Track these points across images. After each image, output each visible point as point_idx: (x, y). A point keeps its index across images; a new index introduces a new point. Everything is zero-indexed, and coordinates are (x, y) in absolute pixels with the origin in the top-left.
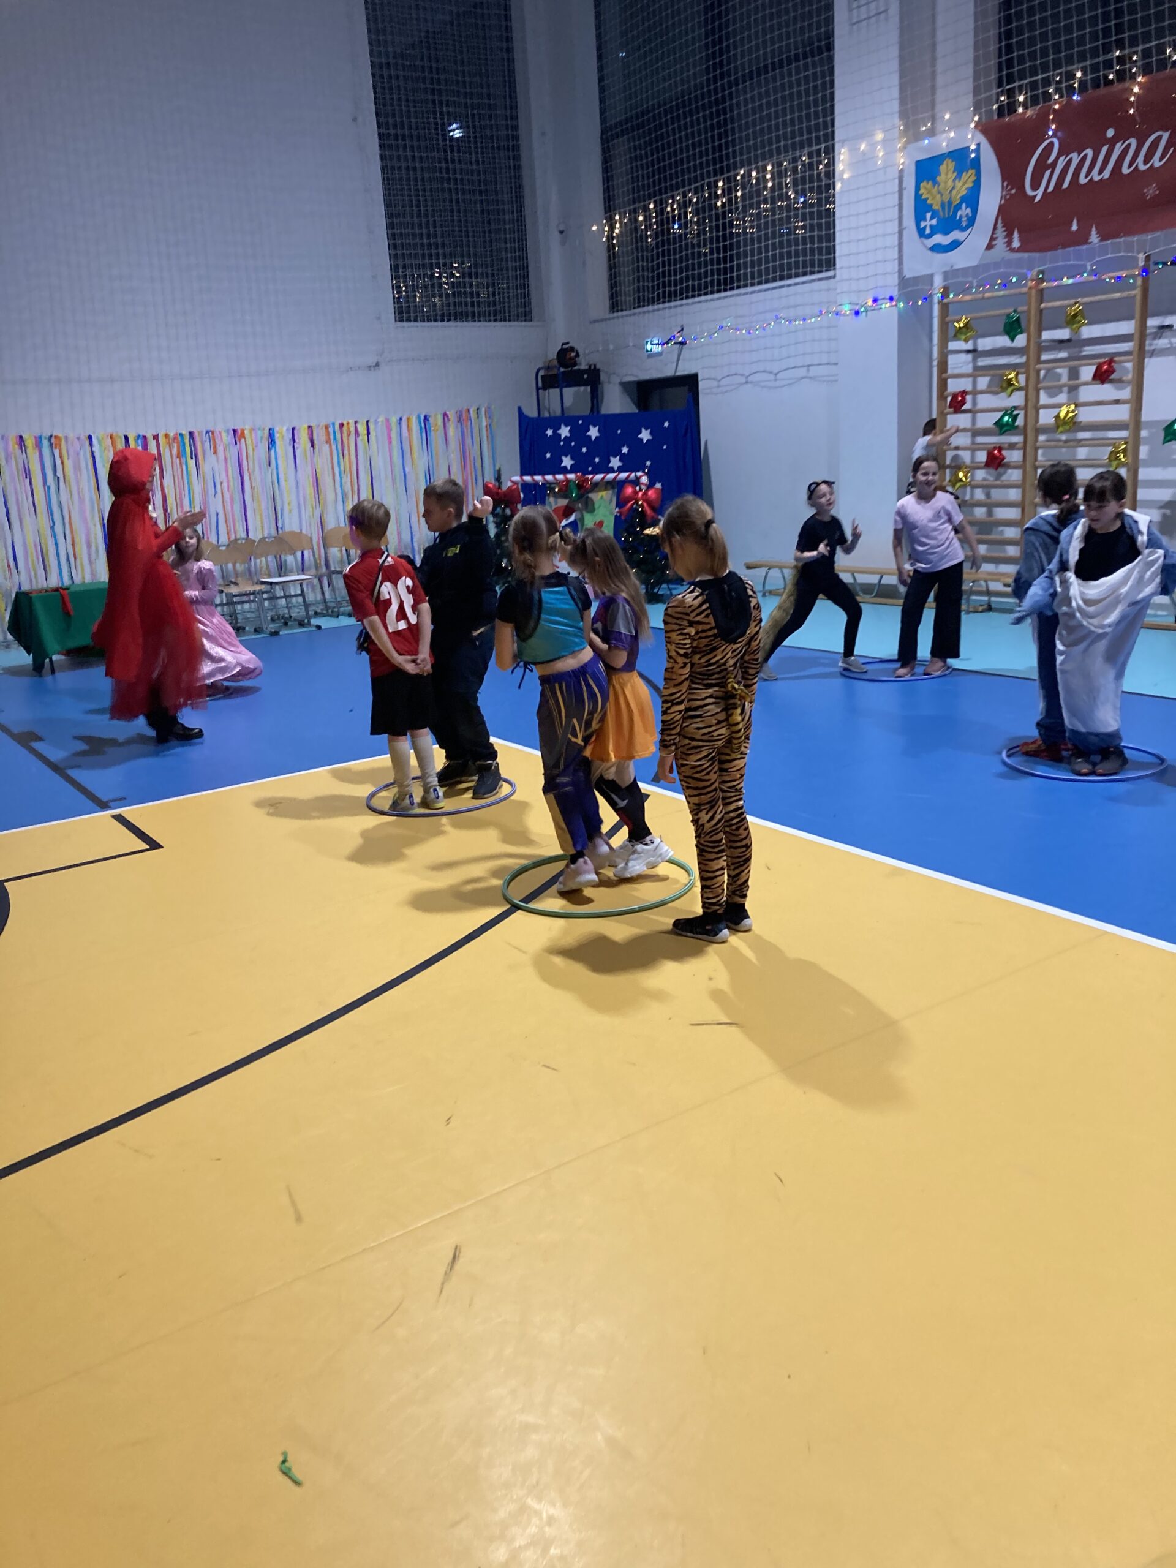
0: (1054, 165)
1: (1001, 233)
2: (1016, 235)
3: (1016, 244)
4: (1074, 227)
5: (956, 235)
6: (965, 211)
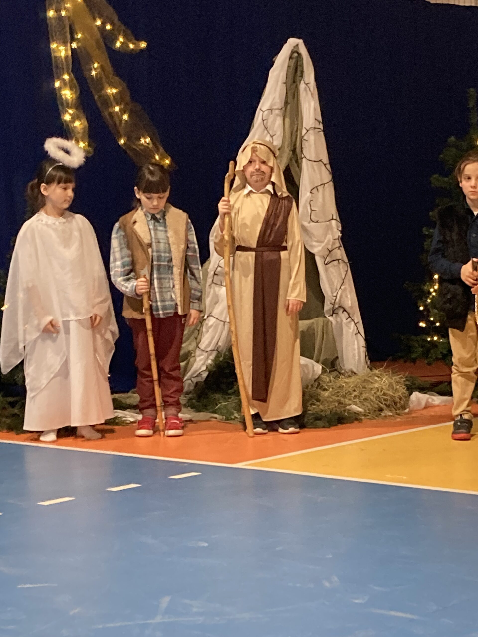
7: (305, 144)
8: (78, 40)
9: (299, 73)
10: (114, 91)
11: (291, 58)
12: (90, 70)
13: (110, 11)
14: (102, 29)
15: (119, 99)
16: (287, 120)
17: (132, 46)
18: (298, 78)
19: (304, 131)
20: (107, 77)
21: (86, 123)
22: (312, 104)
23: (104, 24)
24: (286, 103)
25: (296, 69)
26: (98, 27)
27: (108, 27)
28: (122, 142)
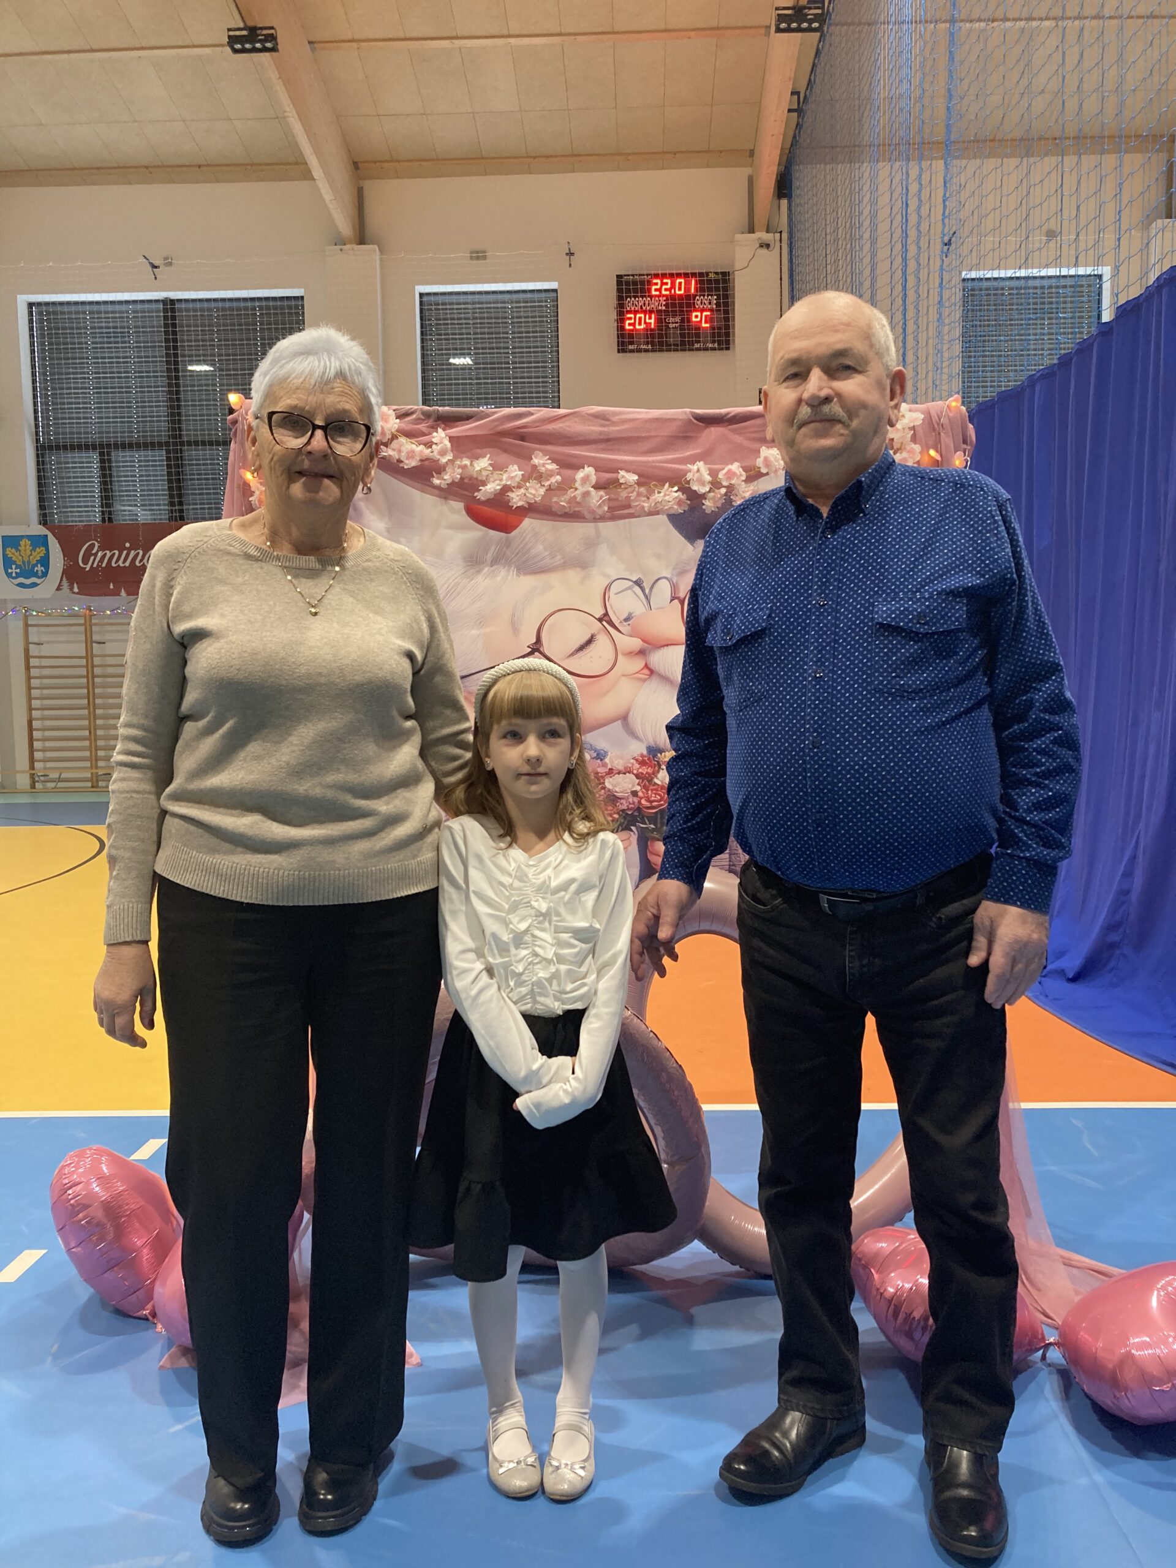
0: (96, 555)
1: (65, 583)
2: (75, 585)
3: (76, 590)
4: (112, 587)
5: (33, 580)
6: (39, 568)
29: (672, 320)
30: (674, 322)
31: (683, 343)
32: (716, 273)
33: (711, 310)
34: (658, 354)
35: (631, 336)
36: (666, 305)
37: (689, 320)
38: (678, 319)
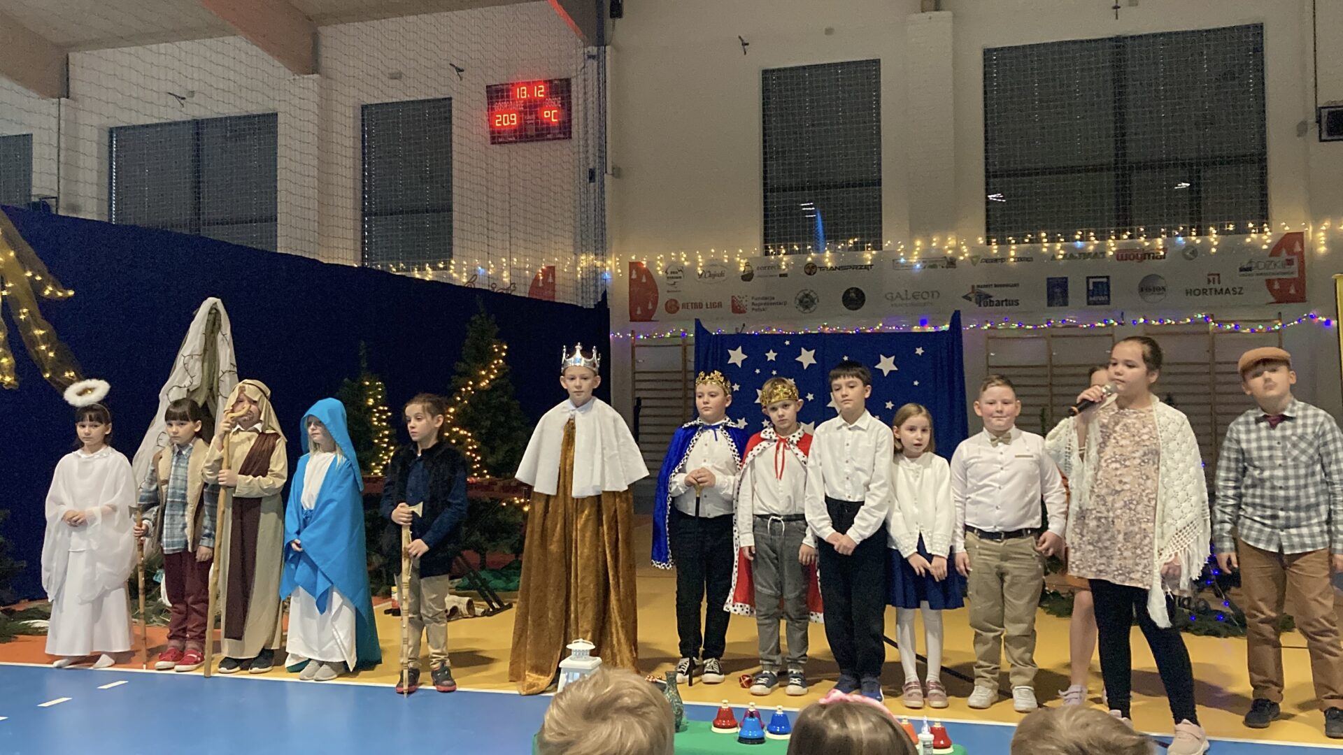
7: (221, 384)
8: (8, 289)
9: (217, 326)
10: (42, 332)
11: (210, 313)
12: (20, 314)
13: (40, 265)
14: (32, 279)
15: (45, 339)
16: (206, 364)
17: (60, 294)
18: (215, 330)
19: (221, 373)
20: (35, 320)
21: (13, 361)
22: (228, 351)
23: (34, 275)
24: (205, 350)
25: (214, 324)
26: (28, 278)
27: (38, 278)
28: (48, 375)
29: (529, 117)
30: (531, 118)
31: (537, 136)
32: (561, 80)
33: (558, 108)
34: (521, 145)
35: (499, 132)
36: (525, 107)
37: (543, 118)
38: (534, 116)
